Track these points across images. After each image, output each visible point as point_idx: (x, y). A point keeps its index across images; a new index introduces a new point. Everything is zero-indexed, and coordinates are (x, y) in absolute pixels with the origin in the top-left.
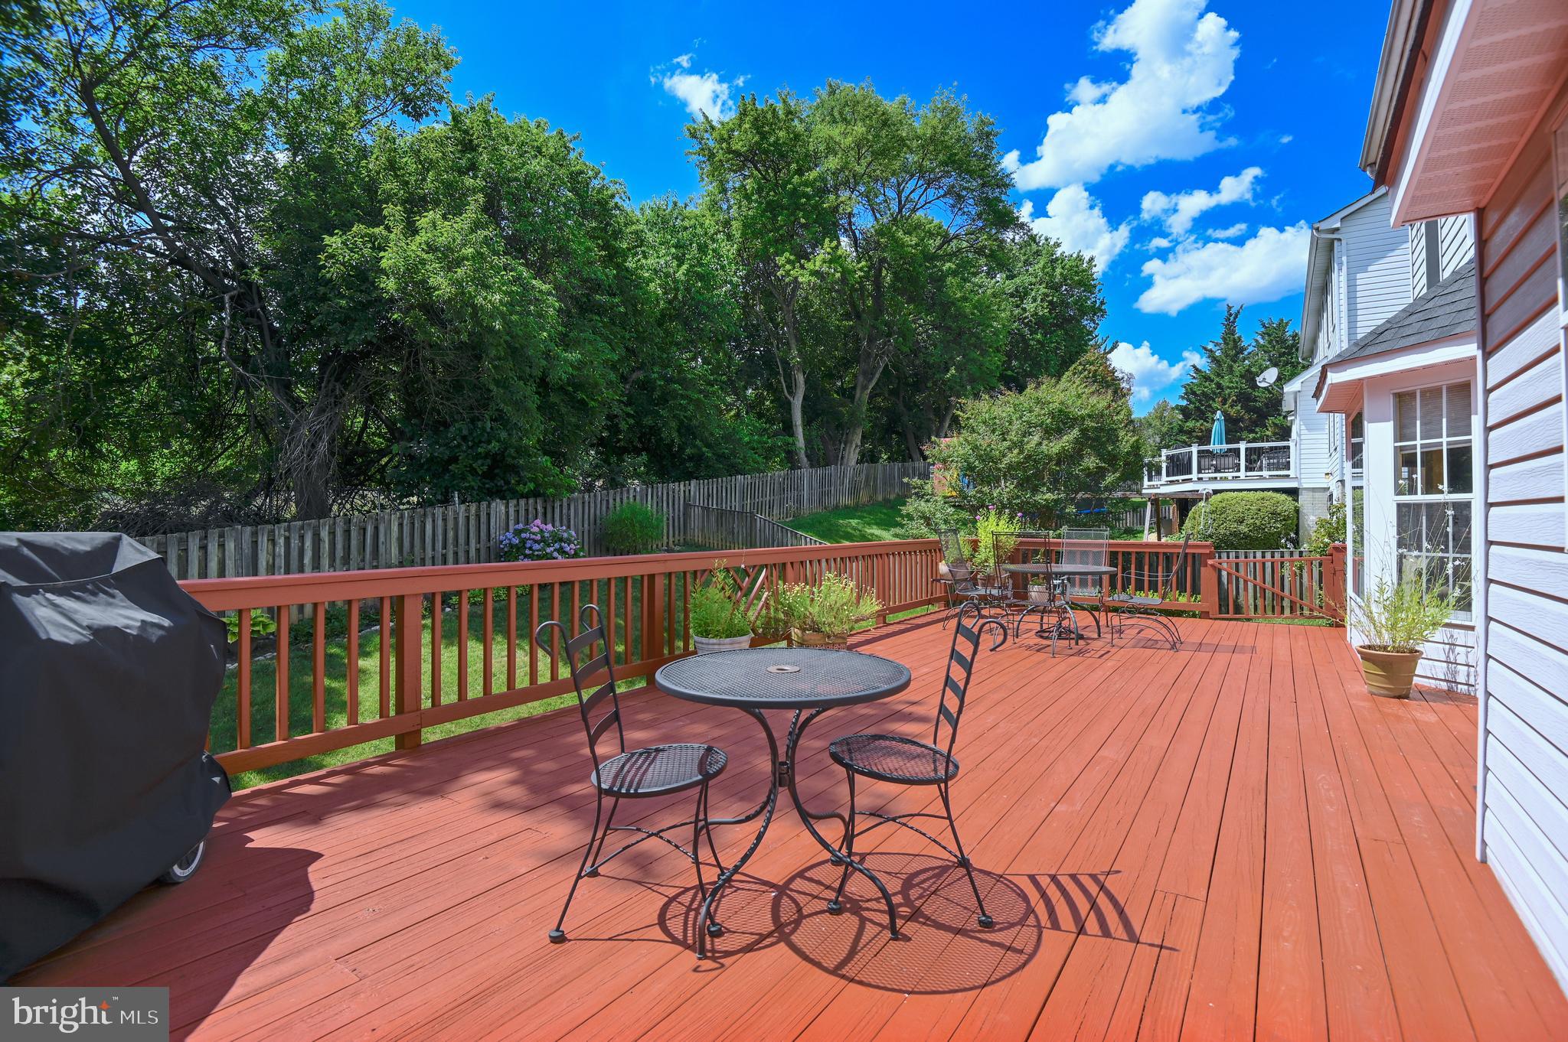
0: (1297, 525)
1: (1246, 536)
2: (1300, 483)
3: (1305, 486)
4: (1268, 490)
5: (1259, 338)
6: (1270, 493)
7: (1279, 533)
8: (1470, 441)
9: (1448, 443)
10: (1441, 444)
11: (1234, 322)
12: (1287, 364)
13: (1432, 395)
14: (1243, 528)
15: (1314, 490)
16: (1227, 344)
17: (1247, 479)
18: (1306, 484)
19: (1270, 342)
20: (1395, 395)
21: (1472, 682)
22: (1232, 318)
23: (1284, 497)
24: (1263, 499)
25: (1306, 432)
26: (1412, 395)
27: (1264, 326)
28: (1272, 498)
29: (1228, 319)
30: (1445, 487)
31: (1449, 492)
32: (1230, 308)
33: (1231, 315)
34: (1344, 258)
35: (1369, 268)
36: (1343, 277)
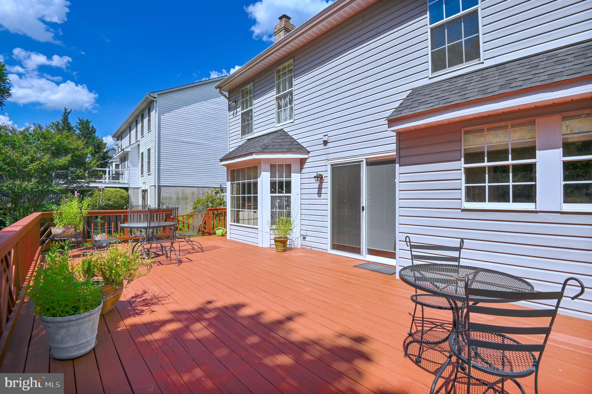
0: (128, 201)
1: (112, 206)
2: (129, 186)
3: (131, 187)
4: (118, 187)
5: (78, 125)
6: (118, 189)
7: (123, 204)
8: (291, 180)
9: (285, 180)
10: (283, 180)
11: (67, 116)
12: (90, 138)
13: (281, 166)
14: (110, 203)
15: (134, 188)
16: (65, 124)
17: (110, 183)
18: (131, 186)
19: (83, 128)
20: (271, 165)
21: (291, 243)
22: (67, 114)
23: (123, 191)
24: (117, 191)
25: (131, 167)
26: (275, 165)
27: (80, 120)
28: (120, 191)
29: (65, 114)
30: (284, 192)
31: (285, 193)
32: (66, 109)
33: (66, 112)
34: (158, 109)
35: (165, 115)
36: (157, 115)
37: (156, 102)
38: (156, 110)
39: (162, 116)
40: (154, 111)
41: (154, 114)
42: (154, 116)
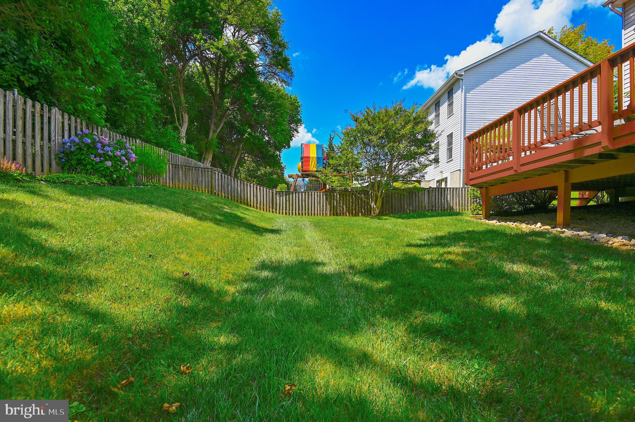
34: (464, 87)
35: (471, 92)
36: (463, 94)
37: (462, 80)
38: (462, 89)
39: (467, 94)
40: (460, 91)
41: (460, 93)
42: (460, 95)
